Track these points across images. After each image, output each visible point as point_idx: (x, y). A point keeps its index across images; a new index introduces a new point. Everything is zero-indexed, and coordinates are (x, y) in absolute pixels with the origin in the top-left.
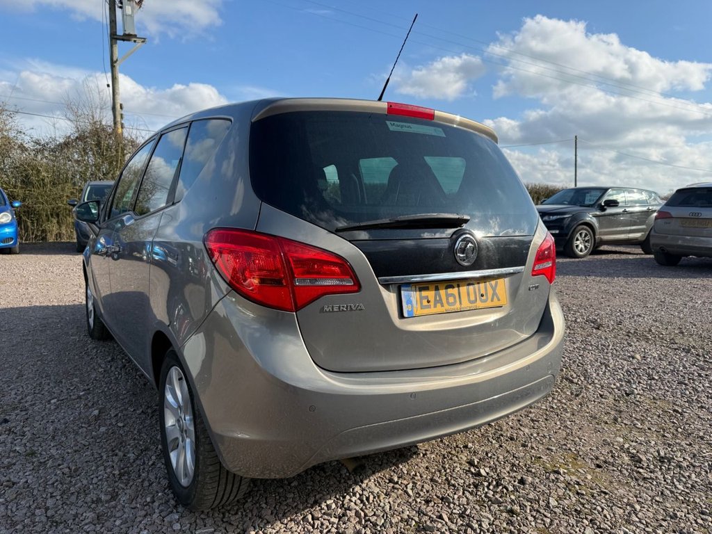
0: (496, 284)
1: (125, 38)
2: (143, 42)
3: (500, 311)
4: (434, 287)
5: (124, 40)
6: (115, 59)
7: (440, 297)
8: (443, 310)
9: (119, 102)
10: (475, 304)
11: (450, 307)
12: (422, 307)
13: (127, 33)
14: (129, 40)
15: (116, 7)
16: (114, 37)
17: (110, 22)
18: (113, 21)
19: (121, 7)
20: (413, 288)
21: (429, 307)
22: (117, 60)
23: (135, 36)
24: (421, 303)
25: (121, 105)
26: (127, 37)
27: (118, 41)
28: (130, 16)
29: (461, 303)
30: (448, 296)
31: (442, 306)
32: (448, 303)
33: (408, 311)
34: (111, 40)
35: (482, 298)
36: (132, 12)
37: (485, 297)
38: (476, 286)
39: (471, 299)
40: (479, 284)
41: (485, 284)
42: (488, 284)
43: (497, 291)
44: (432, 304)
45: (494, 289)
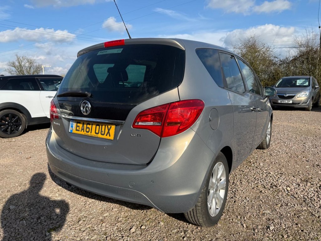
3: (110, 142)
4: (83, 122)
7: (84, 128)
8: (83, 133)
10: (98, 135)
11: (86, 133)
20: (75, 121)
24: (76, 128)
29: (91, 133)
32: (86, 131)
33: (71, 130)
37: (103, 133)
38: (101, 126)
39: (96, 132)
40: (102, 126)
41: (105, 126)
42: (106, 126)
43: (110, 131)
44: (80, 130)
45: (109, 130)
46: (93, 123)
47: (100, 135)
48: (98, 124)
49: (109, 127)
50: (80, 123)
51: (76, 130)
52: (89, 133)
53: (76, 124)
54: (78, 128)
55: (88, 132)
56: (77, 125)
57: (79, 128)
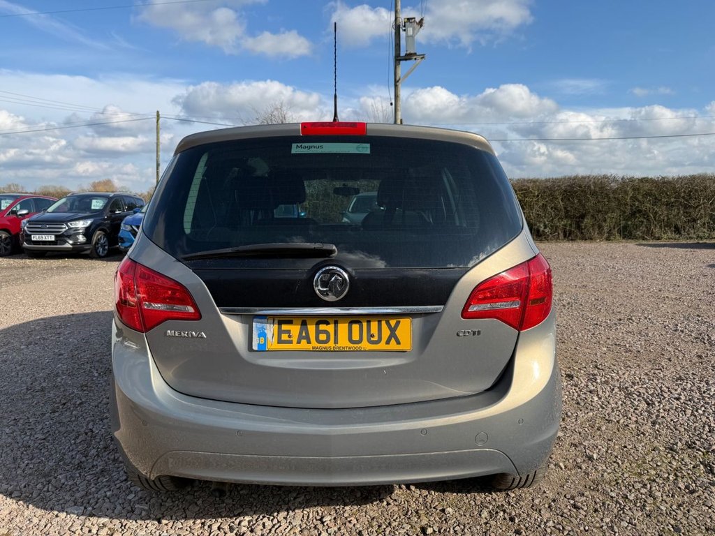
0: (398, 323)
1: (407, 58)
2: (422, 58)
3: (401, 357)
4: (300, 321)
5: (406, 60)
6: (397, 79)
7: (307, 333)
8: (309, 347)
9: (399, 117)
10: (359, 345)
11: (319, 345)
12: (280, 341)
13: (408, 53)
14: (410, 59)
15: (401, 30)
16: (398, 59)
17: (395, 46)
18: (398, 45)
19: (405, 30)
20: (271, 321)
21: (291, 342)
22: (399, 79)
23: (415, 54)
24: (279, 337)
25: (401, 120)
26: (409, 57)
27: (401, 62)
28: (411, 36)
29: (336, 342)
30: (318, 332)
31: (309, 342)
32: (318, 340)
33: (259, 345)
34: (395, 62)
35: (372, 339)
36: (413, 32)
37: (376, 338)
38: (365, 324)
39: (354, 339)
40: (369, 322)
41: (380, 322)
42: (384, 323)
43: (398, 333)
44: (295, 339)
45: (393, 330)
46: (339, 320)
47: (365, 345)
48: (355, 319)
49: (393, 322)
50: (290, 322)
51: (278, 343)
52: (331, 344)
53: (276, 326)
54: (285, 337)
55: (326, 342)
56: (280, 329)
57: (290, 337)
